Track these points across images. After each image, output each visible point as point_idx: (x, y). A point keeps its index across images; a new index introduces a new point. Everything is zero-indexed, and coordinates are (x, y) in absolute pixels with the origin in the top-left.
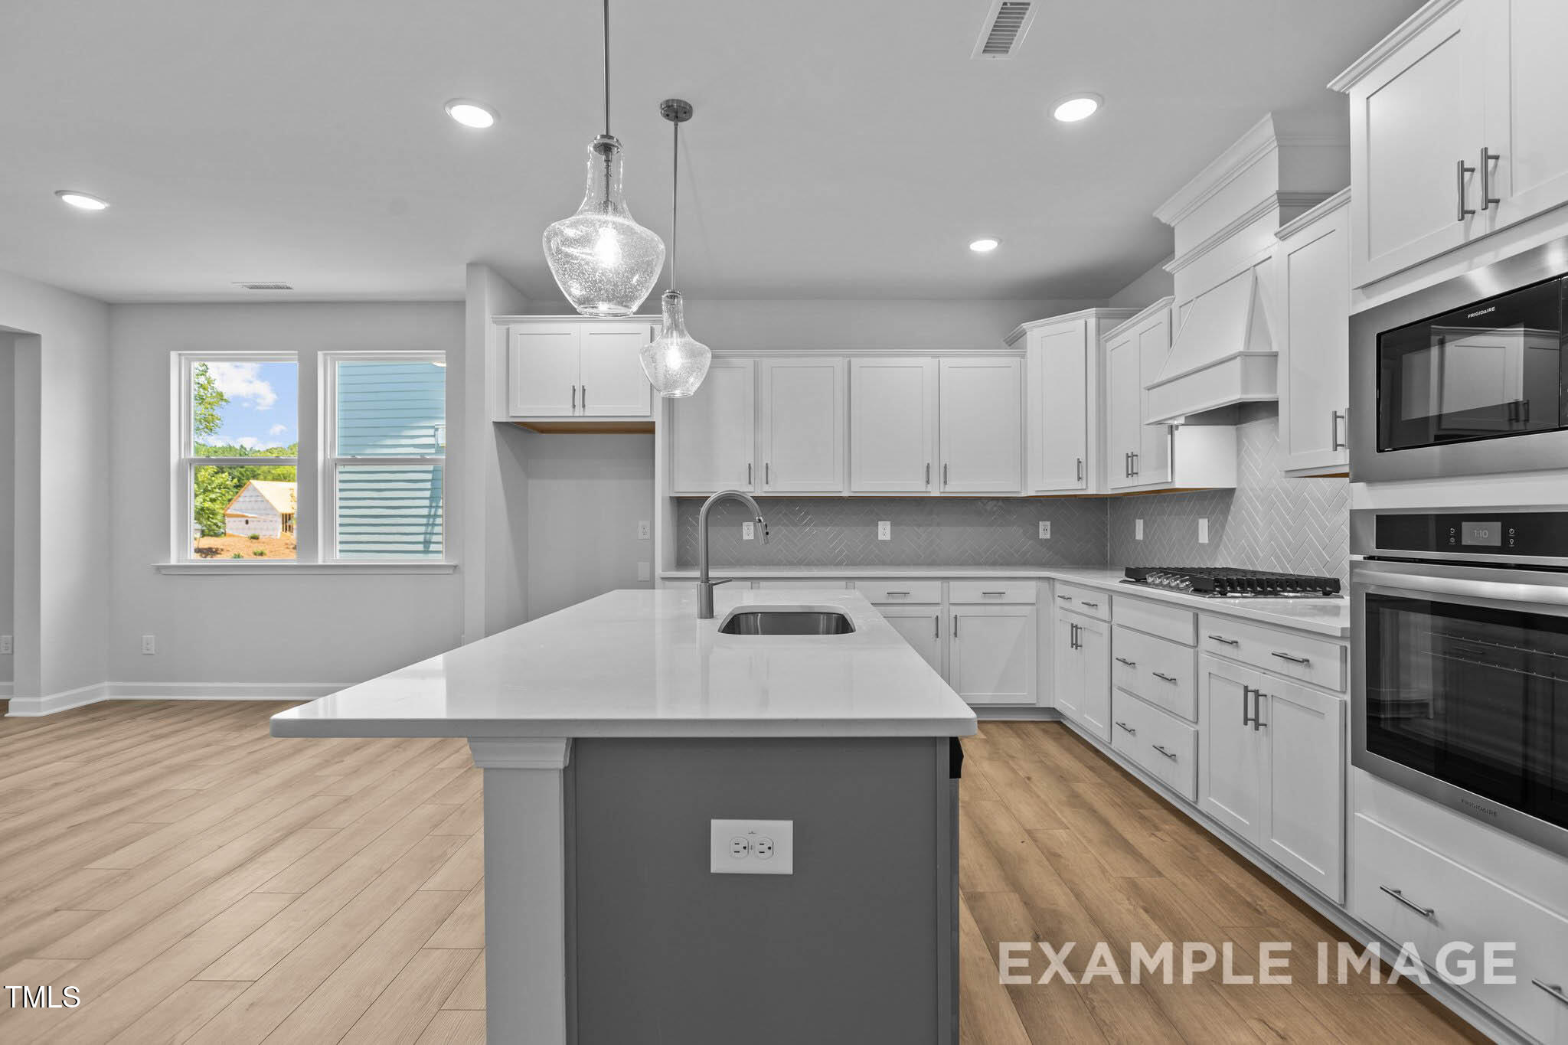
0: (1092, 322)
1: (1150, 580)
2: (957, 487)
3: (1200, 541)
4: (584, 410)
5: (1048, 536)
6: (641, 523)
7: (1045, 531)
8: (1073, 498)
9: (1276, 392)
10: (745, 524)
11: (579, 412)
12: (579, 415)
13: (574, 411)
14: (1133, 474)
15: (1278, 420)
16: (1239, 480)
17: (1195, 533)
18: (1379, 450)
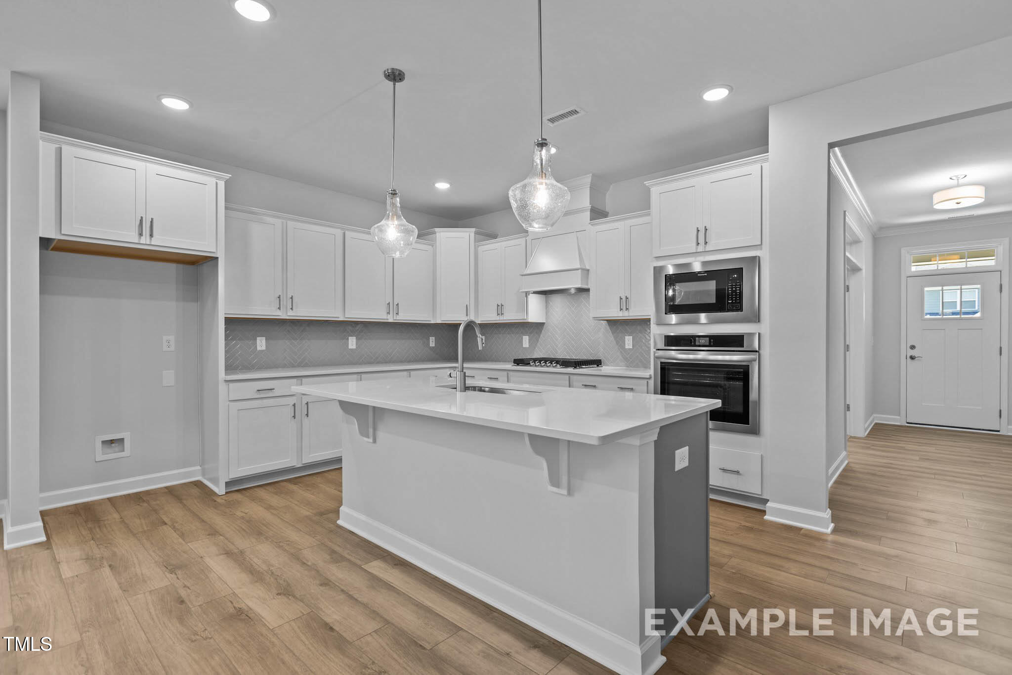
0: (472, 235)
1: (532, 364)
2: (404, 316)
3: (524, 346)
4: (151, 239)
5: (434, 345)
6: (165, 338)
7: (432, 342)
8: (444, 325)
9: (588, 285)
10: (258, 339)
11: (145, 239)
12: (145, 243)
13: (140, 238)
14: (502, 314)
15: (589, 298)
16: (547, 319)
17: (521, 342)
18: (666, 314)
